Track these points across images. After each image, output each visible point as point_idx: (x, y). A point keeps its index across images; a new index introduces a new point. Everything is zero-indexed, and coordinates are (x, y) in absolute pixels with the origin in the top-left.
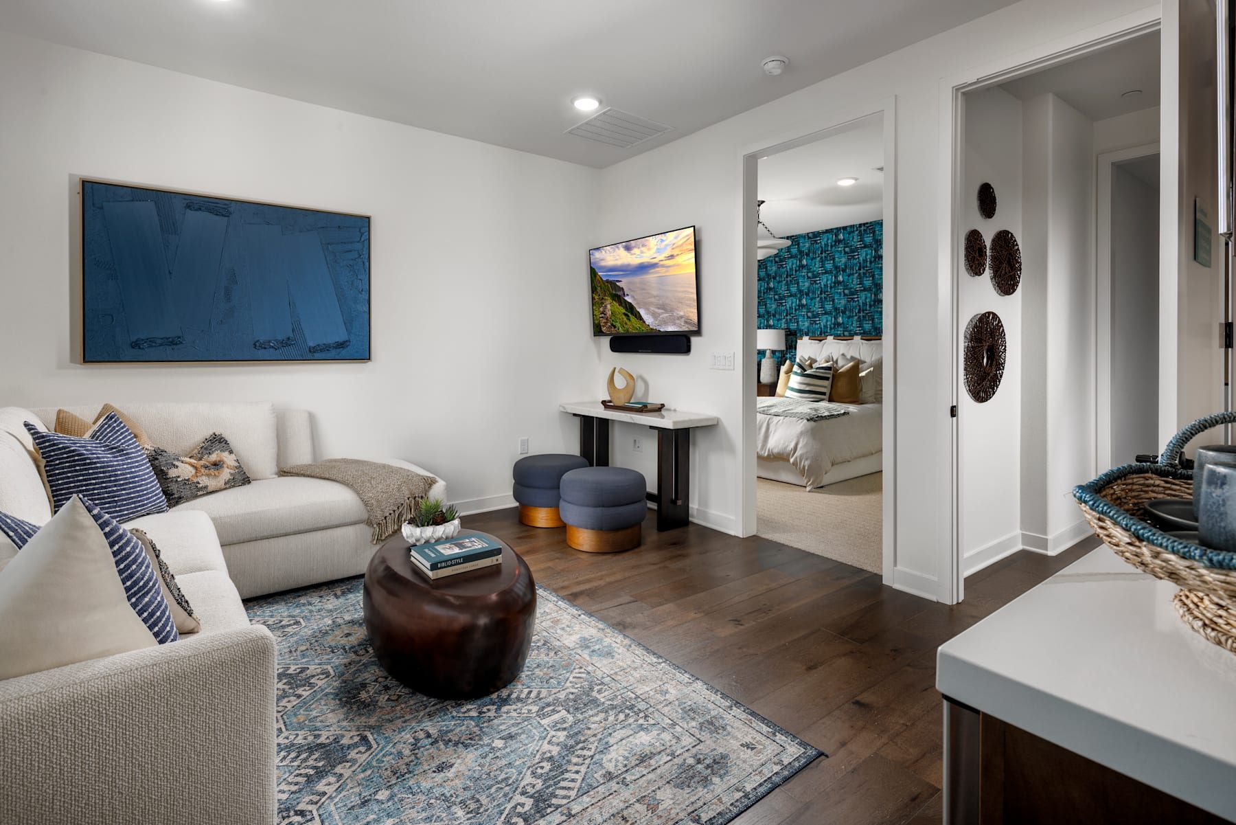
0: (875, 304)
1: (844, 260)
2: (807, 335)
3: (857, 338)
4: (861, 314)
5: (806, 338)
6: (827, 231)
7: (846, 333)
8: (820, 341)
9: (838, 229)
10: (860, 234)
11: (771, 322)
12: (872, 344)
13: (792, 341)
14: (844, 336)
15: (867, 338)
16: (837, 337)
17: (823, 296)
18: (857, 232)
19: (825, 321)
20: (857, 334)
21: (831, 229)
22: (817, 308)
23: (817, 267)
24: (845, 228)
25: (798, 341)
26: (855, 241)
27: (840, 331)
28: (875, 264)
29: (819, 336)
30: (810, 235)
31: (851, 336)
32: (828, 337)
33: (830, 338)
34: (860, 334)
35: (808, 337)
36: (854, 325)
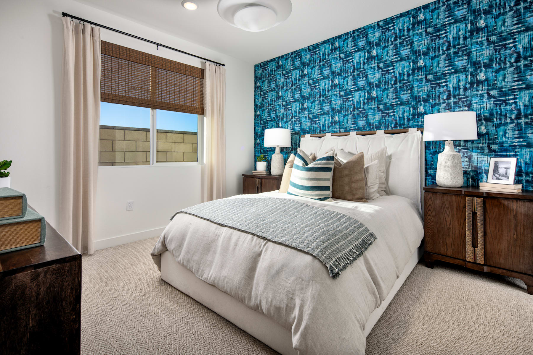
0: (368, 101)
1: (339, 65)
2: (308, 133)
3: (353, 134)
4: (356, 112)
5: (308, 136)
6: (324, 42)
7: (342, 130)
8: (320, 137)
9: (334, 39)
10: (354, 40)
11: (280, 125)
12: (368, 138)
13: (297, 140)
14: (340, 132)
15: (363, 133)
16: (334, 134)
17: (322, 99)
18: (351, 39)
19: (324, 120)
20: (352, 130)
21: (328, 40)
22: (316, 110)
23: (316, 75)
24: (340, 37)
25: (302, 139)
26: (349, 47)
27: (336, 128)
28: (368, 65)
29: (319, 133)
30: (311, 48)
31: (347, 132)
32: (327, 134)
33: (328, 135)
34: (355, 130)
35: (309, 135)
36: (349, 122)
